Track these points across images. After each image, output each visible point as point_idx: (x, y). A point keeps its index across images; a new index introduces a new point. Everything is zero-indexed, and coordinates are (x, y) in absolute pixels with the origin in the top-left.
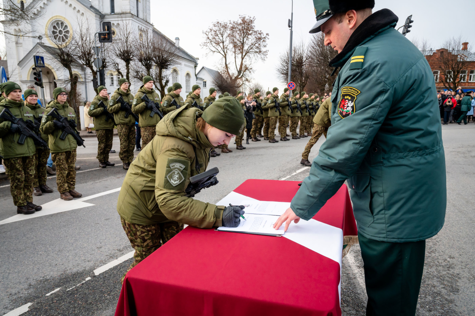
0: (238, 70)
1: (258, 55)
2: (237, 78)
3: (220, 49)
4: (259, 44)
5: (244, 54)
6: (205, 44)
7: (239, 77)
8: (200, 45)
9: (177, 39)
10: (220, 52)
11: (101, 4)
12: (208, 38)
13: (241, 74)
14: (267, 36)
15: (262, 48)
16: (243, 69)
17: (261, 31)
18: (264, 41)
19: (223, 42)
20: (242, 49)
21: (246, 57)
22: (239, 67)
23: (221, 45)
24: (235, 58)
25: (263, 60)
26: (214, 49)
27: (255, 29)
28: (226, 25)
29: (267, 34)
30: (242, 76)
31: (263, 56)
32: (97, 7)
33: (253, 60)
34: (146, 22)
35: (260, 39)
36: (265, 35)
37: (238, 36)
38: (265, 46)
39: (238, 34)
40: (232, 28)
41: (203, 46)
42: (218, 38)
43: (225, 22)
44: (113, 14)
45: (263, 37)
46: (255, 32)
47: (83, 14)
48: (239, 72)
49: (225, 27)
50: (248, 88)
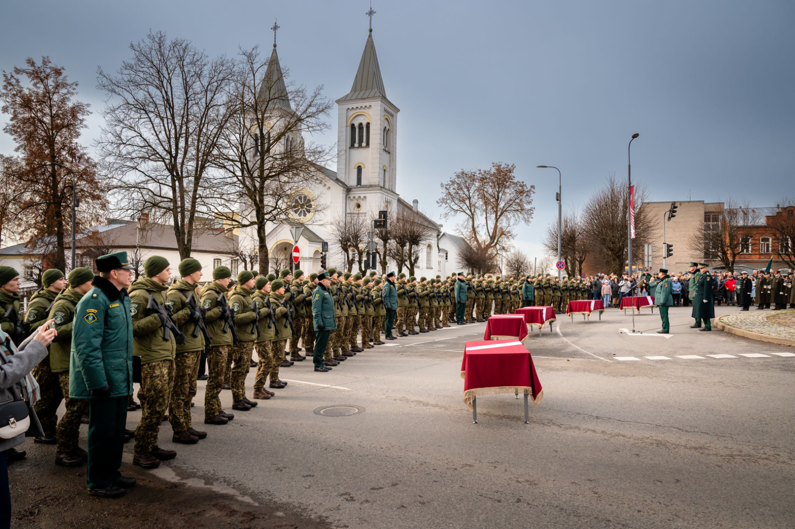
0: (491, 234)
1: (520, 215)
2: (489, 246)
3: (465, 207)
4: (521, 200)
5: (499, 214)
6: (443, 201)
7: (493, 245)
8: (437, 202)
9: (416, 202)
10: (465, 212)
11: (347, 176)
12: (449, 193)
13: (495, 241)
14: (533, 190)
15: (525, 205)
16: (498, 233)
17: (523, 182)
18: (527, 195)
19: (469, 198)
20: (497, 208)
21: (502, 217)
22: (491, 231)
23: (467, 202)
24: (486, 218)
25: (527, 221)
26: (456, 207)
27: (515, 181)
28: (474, 176)
29: (532, 187)
30: (497, 243)
31: (526, 216)
32: (343, 180)
33: (512, 221)
34: (392, 191)
35: (522, 192)
36: (529, 188)
37: (490, 191)
38: (529, 203)
39: (491, 186)
40: (482, 179)
41: (441, 204)
42: (462, 192)
43: (472, 171)
44: (359, 186)
45: (526, 190)
46: (514, 183)
47: (329, 187)
48: (493, 238)
49: (472, 178)
50: (504, 260)
